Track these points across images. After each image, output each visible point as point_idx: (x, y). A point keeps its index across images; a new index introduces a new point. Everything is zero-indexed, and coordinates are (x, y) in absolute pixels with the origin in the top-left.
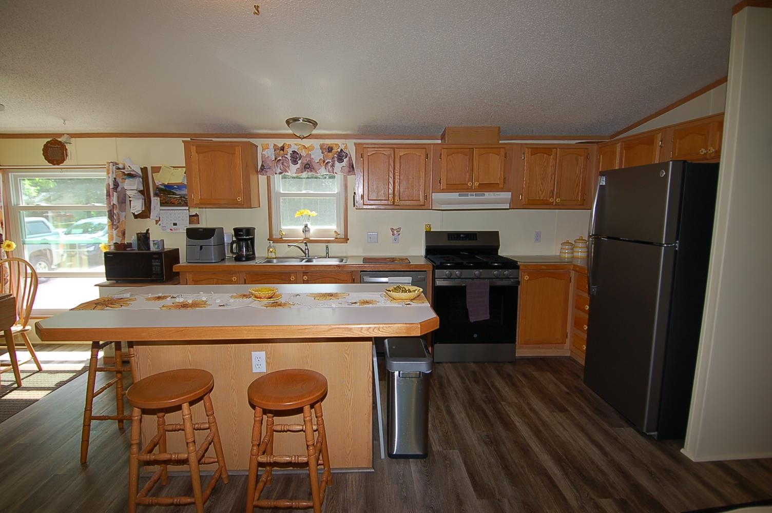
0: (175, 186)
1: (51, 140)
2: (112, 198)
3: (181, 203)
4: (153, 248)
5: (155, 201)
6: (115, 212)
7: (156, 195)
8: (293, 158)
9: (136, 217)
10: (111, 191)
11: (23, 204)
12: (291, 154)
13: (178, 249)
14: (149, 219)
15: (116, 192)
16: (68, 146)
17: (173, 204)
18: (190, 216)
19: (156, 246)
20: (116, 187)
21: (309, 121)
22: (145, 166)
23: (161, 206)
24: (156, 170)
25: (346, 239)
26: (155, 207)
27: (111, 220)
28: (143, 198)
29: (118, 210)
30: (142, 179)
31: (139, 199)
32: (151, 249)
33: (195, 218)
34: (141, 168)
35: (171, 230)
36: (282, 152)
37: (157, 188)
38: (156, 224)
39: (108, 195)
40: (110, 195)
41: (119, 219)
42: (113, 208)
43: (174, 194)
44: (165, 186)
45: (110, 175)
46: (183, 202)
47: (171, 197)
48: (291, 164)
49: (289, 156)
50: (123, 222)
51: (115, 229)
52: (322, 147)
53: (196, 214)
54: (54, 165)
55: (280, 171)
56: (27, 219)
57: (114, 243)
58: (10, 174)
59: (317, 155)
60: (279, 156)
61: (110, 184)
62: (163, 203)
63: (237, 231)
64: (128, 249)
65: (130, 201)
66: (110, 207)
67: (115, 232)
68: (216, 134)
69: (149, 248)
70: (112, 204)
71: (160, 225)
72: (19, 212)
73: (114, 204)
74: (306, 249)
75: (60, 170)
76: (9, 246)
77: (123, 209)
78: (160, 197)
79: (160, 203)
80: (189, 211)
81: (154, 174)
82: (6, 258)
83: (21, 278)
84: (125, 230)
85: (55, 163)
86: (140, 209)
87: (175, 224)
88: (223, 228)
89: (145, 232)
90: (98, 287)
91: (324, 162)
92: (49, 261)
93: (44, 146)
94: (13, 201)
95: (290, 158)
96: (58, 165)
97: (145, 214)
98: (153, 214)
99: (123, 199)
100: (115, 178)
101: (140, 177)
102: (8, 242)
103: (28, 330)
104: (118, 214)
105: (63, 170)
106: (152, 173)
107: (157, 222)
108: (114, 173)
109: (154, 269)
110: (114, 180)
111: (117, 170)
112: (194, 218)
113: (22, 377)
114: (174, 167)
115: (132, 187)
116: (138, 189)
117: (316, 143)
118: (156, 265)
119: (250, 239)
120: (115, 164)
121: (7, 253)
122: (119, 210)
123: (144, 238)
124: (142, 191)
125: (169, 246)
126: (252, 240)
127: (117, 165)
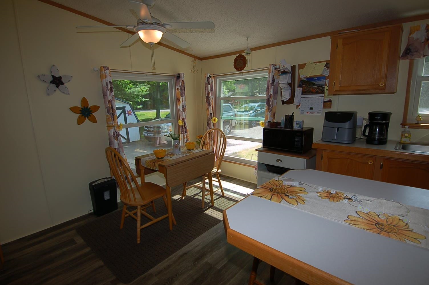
0: (315, 78)
1: (238, 55)
2: (270, 90)
3: (318, 91)
4: (296, 127)
5: (298, 91)
6: (271, 100)
7: (299, 86)
9: (283, 103)
10: (270, 85)
11: (222, 96)
13: (313, 128)
14: (292, 104)
15: (273, 86)
16: (247, 57)
17: (312, 92)
18: (324, 102)
19: (298, 126)
20: (273, 82)
22: (294, 65)
23: (302, 94)
24: (302, 66)
26: (298, 95)
27: (268, 106)
28: (291, 89)
29: (272, 99)
31: (287, 90)
32: (294, 128)
33: (329, 103)
34: (291, 66)
35: (308, 113)
37: (302, 81)
38: (297, 108)
39: (268, 88)
40: (269, 88)
41: (273, 105)
42: (270, 97)
43: (314, 84)
44: (307, 78)
45: (271, 74)
46: (320, 90)
47: (310, 87)
50: (275, 107)
51: (270, 112)
53: (330, 100)
54: (239, 71)
56: (224, 105)
57: (268, 121)
58: (217, 79)
61: (270, 80)
62: (304, 92)
63: (372, 115)
64: (278, 127)
65: (281, 92)
66: (268, 96)
67: (269, 114)
69: (292, 127)
70: (269, 94)
71: (300, 109)
72: (220, 101)
73: (271, 94)
76: (215, 120)
77: (275, 98)
78: (302, 88)
79: (302, 92)
80: (324, 98)
81: (299, 70)
82: (213, 128)
83: (219, 138)
84: (275, 112)
85: (240, 70)
86: (288, 97)
87: (311, 108)
88: (356, 112)
89: (291, 114)
90: (257, 151)
92: (230, 124)
93: (235, 60)
94: (218, 95)
96: (241, 70)
97: (290, 101)
98: (296, 101)
99: (276, 91)
100: (273, 76)
101: (290, 73)
102: (214, 118)
103: (220, 172)
104: (273, 102)
105: (243, 74)
107: (298, 107)
108: (273, 72)
109: (296, 144)
110: (272, 77)
111: (275, 70)
112: (327, 104)
113: (214, 199)
114: (316, 62)
115: (284, 81)
116: (288, 83)
118: (298, 141)
120: (274, 65)
121: (214, 124)
122: (274, 98)
123: (290, 119)
124: (290, 83)
125: (307, 125)
126: (387, 125)
127: (276, 67)
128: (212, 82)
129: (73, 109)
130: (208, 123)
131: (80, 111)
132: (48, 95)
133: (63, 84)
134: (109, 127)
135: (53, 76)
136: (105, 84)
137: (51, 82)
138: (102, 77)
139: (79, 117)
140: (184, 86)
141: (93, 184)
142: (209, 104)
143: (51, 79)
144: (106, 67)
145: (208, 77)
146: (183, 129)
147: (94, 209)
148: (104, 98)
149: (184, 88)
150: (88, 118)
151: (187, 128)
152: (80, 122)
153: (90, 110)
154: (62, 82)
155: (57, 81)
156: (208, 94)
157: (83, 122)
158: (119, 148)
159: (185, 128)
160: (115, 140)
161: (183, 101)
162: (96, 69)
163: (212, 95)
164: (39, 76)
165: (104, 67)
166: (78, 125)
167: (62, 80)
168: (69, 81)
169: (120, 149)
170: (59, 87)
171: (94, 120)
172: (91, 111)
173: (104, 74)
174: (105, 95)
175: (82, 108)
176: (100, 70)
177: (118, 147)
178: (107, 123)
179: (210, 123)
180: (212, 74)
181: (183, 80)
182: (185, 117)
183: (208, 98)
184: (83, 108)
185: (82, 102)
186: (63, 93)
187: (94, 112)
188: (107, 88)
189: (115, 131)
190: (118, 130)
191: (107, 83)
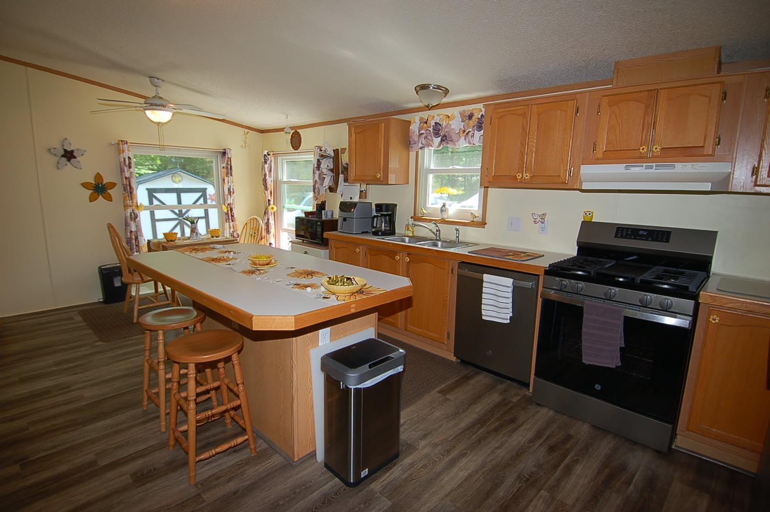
1: (294, 132)
2: (315, 175)
5: (341, 178)
6: (316, 186)
7: (342, 172)
8: (435, 130)
9: (330, 190)
10: (315, 169)
11: (285, 179)
12: (433, 126)
14: (337, 193)
15: (318, 170)
16: (302, 135)
17: (351, 181)
18: (360, 191)
20: (318, 166)
21: (439, 87)
22: (337, 148)
23: (344, 182)
24: (344, 151)
25: (482, 224)
26: (341, 182)
28: (334, 174)
29: (318, 185)
30: (333, 159)
31: (328, 176)
33: (364, 193)
34: (334, 150)
36: (425, 125)
37: (343, 167)
38: (341, 197)
39: (314, 173)
41: (319, 191)
42: (316, 183)
44: (347, 164)
45: (316, 157)
48: (433, 137)
49: (431, 129)
52: (462, 114)
53: (364, 189)
54: (295, 150)
55: (422, 146)
58: (279, 158)
59: (456, 125)
60: (422, 129)
61: (316, 164)
62: (346, 180)
65: (325, 177)
66: (314, 182)
67: (316, 202)
68: (382, 113)
70: (315, 180)
71: (343, 198)
72: (282, 185)
74: (437, 231)
75: (298, 154)
76: (272, 208)
78: (344, 175)
79: (344, 179)
80: (360, 187)
84: (325, 202)
86: (328, 184)
87: (351, 198)
88: (371, 203)
91: (464, 131)
93: (291, 136)
94: (279, 177)
95: (432, 131)
96: (297, 150)
97: (335, 189)
98: (339, 190)
102: (271, 206)
104: (318, 188)
105: (300, 154)
106: (341, 154)
108: (318, 155)
110: (317, 160)
111: (321, 152)
112: (362, 193)
116: (329, 168)
117: (455, 111)
118: (319, 231)
119: (387, 215)
120: (320, 147)
122: (321, 185)
124: (331, 169)
126: (393, 216)
127: (321, 149)
128: (271, 161)
129: (85, 185)
130: (265, 212)
131: (94, 187)
132: (58, 168)
133: (75, 157)
134: (126, 206)
135: (65, 150)
136: (122, 160)
137: (63, 156)
138: (120, 151)
139: (92, 194)
140: (231, 164)
141: (103, 267)
142: (266, 188)
143: (63, 153)
144: (124, 141)
145: (265, 155)
146: (228, 216)
147: (103, 299)
148: (121, 174)
149: (231, 167)
150: (102, 195)
151: (235, 216)
152: (92, 199)
153: (106, 186)
154: (75, 156)
155: (69, 155)
156: (265, 175)
157: (96, 200)
158: (136, 232)
159: (232, 216)
160: (132, 222)
161: (228, 182)
162: (113, 143)
163: (270, 176)
164: (50, 150)
165: (122, 141)
166: (90, 202)
167: (75, 154)
168: (83, 155)
169: (138, 233)
170: (71, 161)
171: (109, 199)
172: (106, 188)
173: (122, 148)
174: (122, 171)
175: (95, 184)
176: (118, 144)
177: (136, 230)
178: (124, 203)
179: (268, 212)
180: (271, 152)
181: (229, 157)
182: (231, 202)
183: (265, 180)
184: (97, 184)
185: (95, 177)
186: (76, 167)
187: (109, 190)
188: (125, 163)
189: (133, 212)
190: (136, 211)
191: (124, 158)
